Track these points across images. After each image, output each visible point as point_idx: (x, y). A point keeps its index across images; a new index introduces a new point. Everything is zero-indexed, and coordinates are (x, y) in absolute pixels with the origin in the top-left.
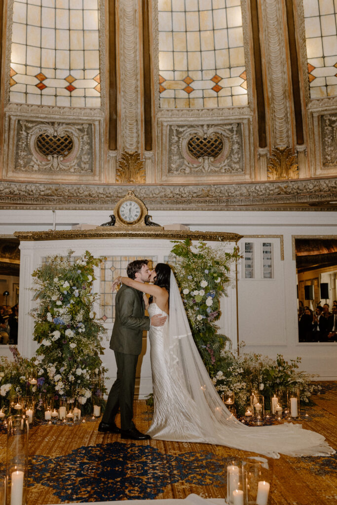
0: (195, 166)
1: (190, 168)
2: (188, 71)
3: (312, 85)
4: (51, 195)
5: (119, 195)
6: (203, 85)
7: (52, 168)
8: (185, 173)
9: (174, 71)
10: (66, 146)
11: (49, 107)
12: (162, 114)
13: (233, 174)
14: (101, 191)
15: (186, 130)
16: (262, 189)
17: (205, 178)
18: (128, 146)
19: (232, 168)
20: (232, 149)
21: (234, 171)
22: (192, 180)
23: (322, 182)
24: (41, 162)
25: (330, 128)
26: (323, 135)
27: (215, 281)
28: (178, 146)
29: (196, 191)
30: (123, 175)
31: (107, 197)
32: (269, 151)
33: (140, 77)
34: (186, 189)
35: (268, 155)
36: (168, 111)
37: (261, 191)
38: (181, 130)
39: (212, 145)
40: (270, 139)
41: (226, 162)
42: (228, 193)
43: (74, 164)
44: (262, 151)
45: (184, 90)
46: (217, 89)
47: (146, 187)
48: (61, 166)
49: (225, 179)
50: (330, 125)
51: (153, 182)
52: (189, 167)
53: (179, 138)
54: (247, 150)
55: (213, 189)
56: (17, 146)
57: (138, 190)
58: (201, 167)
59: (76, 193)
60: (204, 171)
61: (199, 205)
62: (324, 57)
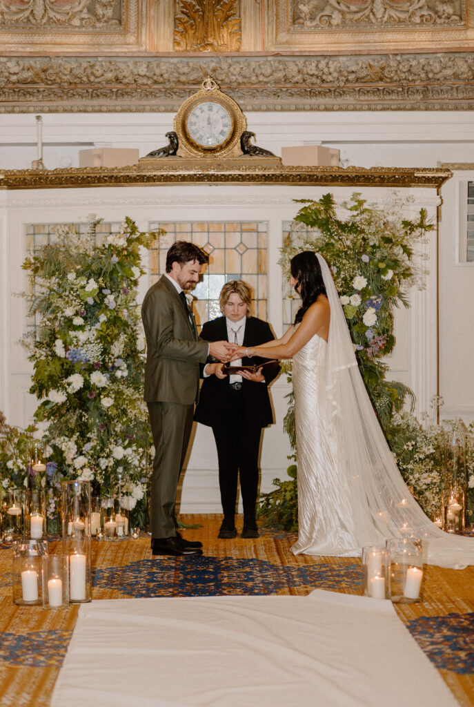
0: (353, 8)
1: (343, 13)
4: (33, 82)
5: (183, 78)
7: (31, 18)
8: (330, 25)
13: (439, 27)
14: (142, 70)
17: (377, 37)
19: (436, 12)
21: (442, 20)
22: (345, 42)
24: (8, 7)
27: (382, 277)
29: (354, 69)
30: (191, 32)
31: (156, 82)
34: (333, 66)
42: (427, 73)
43: (79, 8)
47: (242, 60)
48: (52, 14)
49: (421, 39)
51: (259, 49)
52: (340, 11)
55: (392, 63)
57: (225, 66)
58: (367, 12)
59: (88, 76)
60: (374, 21)
61: (362, 98)
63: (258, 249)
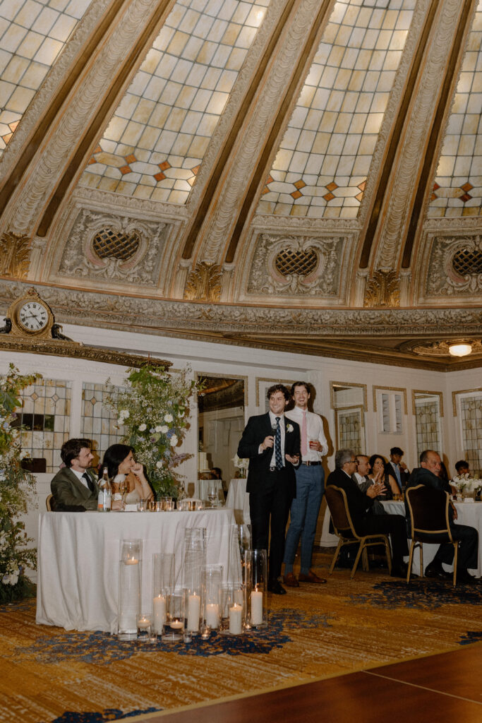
0: (96, 267)
1: (89, 269)
2: (136, 147)
3: (264, 198)
6: (145, 168)
8: (81, 275)
9: (119, 143)
12: (79, 193)
13: (141, 285)
15: (100, 219)
16: (181, 310)
17: (107, 286)
19: (142, 277)
20: (148, 254)
21: (144, 282)
23: (249, 310)
25: (264, 250)
26: (255, 257)
28: (81, 238)
29: (99, 301)
32: (193, 264)
33: (78, 140)
34: (87, 297)
35: (190, 269)
36: (88, 189)
37: (180, 312)
38: (94, 217)
39: (127, 244)
40: (196, 250)
41: (137, 268)
42: (139, 309)
44: (184, 263)
45: (119, 168)
46: (159, 177)
50: (265, 247)
51: (39, 280)
52: (88, 268)
53: (86, 227)
54: (167, 259)
55: (120, 301)
57: (21, 288)
58: (104, 271)
60: (106, 276)
61: (98, 320)
62: (287, 172)
63: (65, 399)
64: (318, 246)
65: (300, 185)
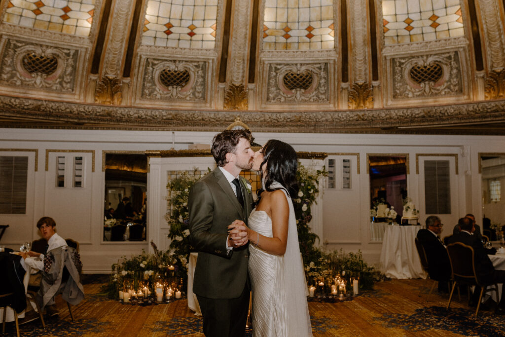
0: (289, 96)
1: (285, 97)
2: (287, 22)
3: (386, 35)
4: (172, 119)
5: (227, 120)
6: (298, 33)
7: (172, 97)
8: (280, 102)
9: (276, 22)
10: (184, 79)
11: (173, 48)
12: (264, 55)
13: (319, 103)
14: (212, 116)
15: (283, 67)
16: (344, 117)
17: (297, 106)
18: (234, 79)
19: (319, 98)
20: (320, 83)
21: (321, 101)
22: (286, 107)
23: (392, 112)
24: (163, 92)
25: (399, 68)
26: (394, 73)
27: (309, 192)
28: (276, 80)
29: (289, 117)
30: (230, 103)
31: (217, 121)
32: (350, 85)
33: (249, 27)
34: (282, 116)
35: (349, 88)
36: (269, 52)
37: (343, 118)
38: (279, 67)
39: (304, 79)
40: (351, 76)
41: (315, 93)
42: (316, 119)
43: (189, 93)
44: (344, 85)
45: (283, 36)
46: (310, 36)
47: (249, 113)
48: (179, 95)
49: (313, 107)
50: (400, 66)
51: (255, 109)
53: (277, 73)
54: (332, 84)
55: (303, 115)
56: (144, 78)
57: (242, 115)
58: (294, 97)
59: (192, 118)
60: (296, 101)
61: (292, 128)
62: (396, 15)
63: (257, 181)
64: (439, 60)
65: (409, 22)
